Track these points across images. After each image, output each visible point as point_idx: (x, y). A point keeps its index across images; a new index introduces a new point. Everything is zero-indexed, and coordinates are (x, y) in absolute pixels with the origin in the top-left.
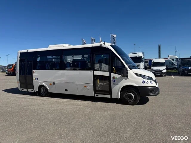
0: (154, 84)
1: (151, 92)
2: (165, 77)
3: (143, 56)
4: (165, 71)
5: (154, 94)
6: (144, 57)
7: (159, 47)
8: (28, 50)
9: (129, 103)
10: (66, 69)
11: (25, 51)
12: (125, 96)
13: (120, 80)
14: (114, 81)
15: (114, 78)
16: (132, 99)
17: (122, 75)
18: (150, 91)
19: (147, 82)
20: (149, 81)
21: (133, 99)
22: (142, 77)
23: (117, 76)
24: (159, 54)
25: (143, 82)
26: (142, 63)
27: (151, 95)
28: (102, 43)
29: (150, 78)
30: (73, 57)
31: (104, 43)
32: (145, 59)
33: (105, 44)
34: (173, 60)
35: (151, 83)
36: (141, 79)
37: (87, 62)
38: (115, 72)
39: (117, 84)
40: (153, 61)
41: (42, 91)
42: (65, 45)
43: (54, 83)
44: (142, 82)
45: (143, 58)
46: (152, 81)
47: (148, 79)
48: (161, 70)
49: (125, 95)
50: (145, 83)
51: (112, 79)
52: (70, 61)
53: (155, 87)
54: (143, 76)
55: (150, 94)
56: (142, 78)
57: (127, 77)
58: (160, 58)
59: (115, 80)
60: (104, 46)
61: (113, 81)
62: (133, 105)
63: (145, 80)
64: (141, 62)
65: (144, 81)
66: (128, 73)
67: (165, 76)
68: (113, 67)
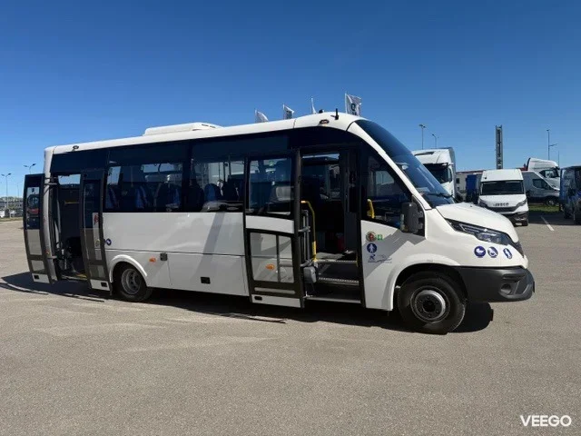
0: (518, 260)
1: (507, 287)
2: (524, 228)
3: (450, 163)
4: (525, 208)
5: (517, 292)
6: (454, 166)
7: (499, 132)
8: (78, 145)
9: (428, 325)
10: (205, 206)
11: (68, 148)
12: (411, 299)
13: (394, 245)
14: (373, 247)
15: (370, 236)
16: (439, 313)
17: (403, 226)
18: (502, 285)
19: (492, 251)
20: (500, 248)
21: (442, 313)
22: (476, 235)
23: (383, 231)
24: (499, 154)
25: (478, 251)
26: (448, 183)
27: (509, 297)
28: (327, 115)
29: (503, 238)
30: (227, 168)
31: (334, 114)
32: (457, 171)
33: (337, 118)
34: (543, 173)
35: (509, 255)
36: (471, 241)
37: (274, 183)
38: (373, 217)
39: (382, 261)
40: (483, 176)
41: (125, 281)
42: (198, 125)
43: (164, 257)
44: (476, 253)
45: (450, 167)
46: (509, 247)
47: (493, 240)
48: (510, 206)
49: (414, 300)
50: (484, 254)
51: (364, 241)
52: (220, 181)
53: (521, 267)
54: (476, 231)
55: (505, 292)
56: (473, 237)
57: (421, 233)
58: (500, 168)
59: (374, 245)
60: (333, 124)
61: (369, 250)
62: (442, 332)
63: (487, 245)
64: (446, 181)
65: (481, 248)
66: (422, 220)
67: (525, 224)
68: (369, 200)
